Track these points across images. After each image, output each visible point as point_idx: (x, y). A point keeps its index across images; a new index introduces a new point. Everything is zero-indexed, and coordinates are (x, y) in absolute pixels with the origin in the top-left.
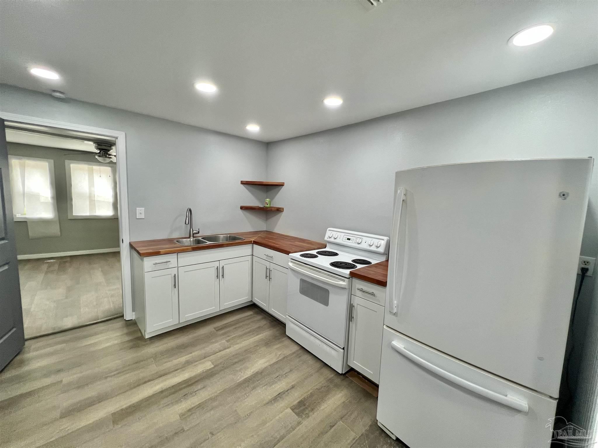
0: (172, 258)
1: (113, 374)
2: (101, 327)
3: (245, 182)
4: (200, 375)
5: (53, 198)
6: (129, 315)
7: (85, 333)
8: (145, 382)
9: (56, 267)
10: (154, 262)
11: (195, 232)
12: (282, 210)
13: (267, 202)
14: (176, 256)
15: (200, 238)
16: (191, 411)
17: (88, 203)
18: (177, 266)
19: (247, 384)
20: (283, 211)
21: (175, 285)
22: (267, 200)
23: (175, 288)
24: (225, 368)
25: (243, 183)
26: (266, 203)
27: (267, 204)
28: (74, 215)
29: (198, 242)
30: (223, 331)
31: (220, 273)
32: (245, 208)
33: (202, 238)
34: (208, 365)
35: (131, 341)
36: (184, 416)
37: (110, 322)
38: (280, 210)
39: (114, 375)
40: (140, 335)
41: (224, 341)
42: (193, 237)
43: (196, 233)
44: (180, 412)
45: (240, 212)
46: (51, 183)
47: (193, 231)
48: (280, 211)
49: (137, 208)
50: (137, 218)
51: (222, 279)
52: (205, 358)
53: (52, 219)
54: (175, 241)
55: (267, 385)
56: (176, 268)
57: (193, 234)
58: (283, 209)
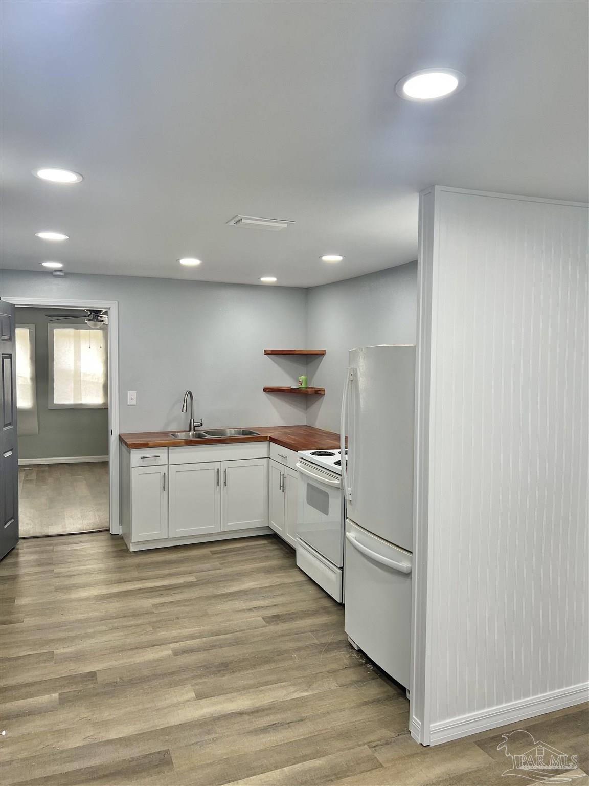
0: (162, 453)
2: (86, 537)
3: (270, 352)
4: (180, 584)
5: (32, 379)
6: (116, 529)
7: (71, 541)
8: (125, 582)
9: (34, 476)
10: (143, 456)
11: (197, 424)
12: (322, 393)
13: (301, 380)
14: (167, 450)
15: (202, 433)
16: (163, 604)
17: (72, 385)
18: (167, 463)
19: (226, 596)
20: (324, 394)
21: (164, 487)
22: (302, 377)
23: (164, 490)
24: (209, 583)
25: (267, 353)
26: (300, 382)
27: (301, 384)
28: (55, 403)
29: (200, 436)
30: (220, 555)
31: (222, 479)
32: (269, 390)
33: (204, 433)
34: (192, 579)
35: (115, 551)
36: (156, 606)
37: (95, 534)
38: (319, 392)
40: (125, 548)
41: (217, 563)
42: (194, 430)
43: (198, 426)
44: (153, 603)
45: (264, 395)
46: (31, 358)
47: (194, 422)
48: (320, 394)
49: (129, 392)
50: (128, 404)
51: (224, 488)
52: (190, 573)
53: (30, 409)
54: (170, 435)
55: (247, 600)
56: (167, 466)
57: (195, 427)
58: (324, 391)
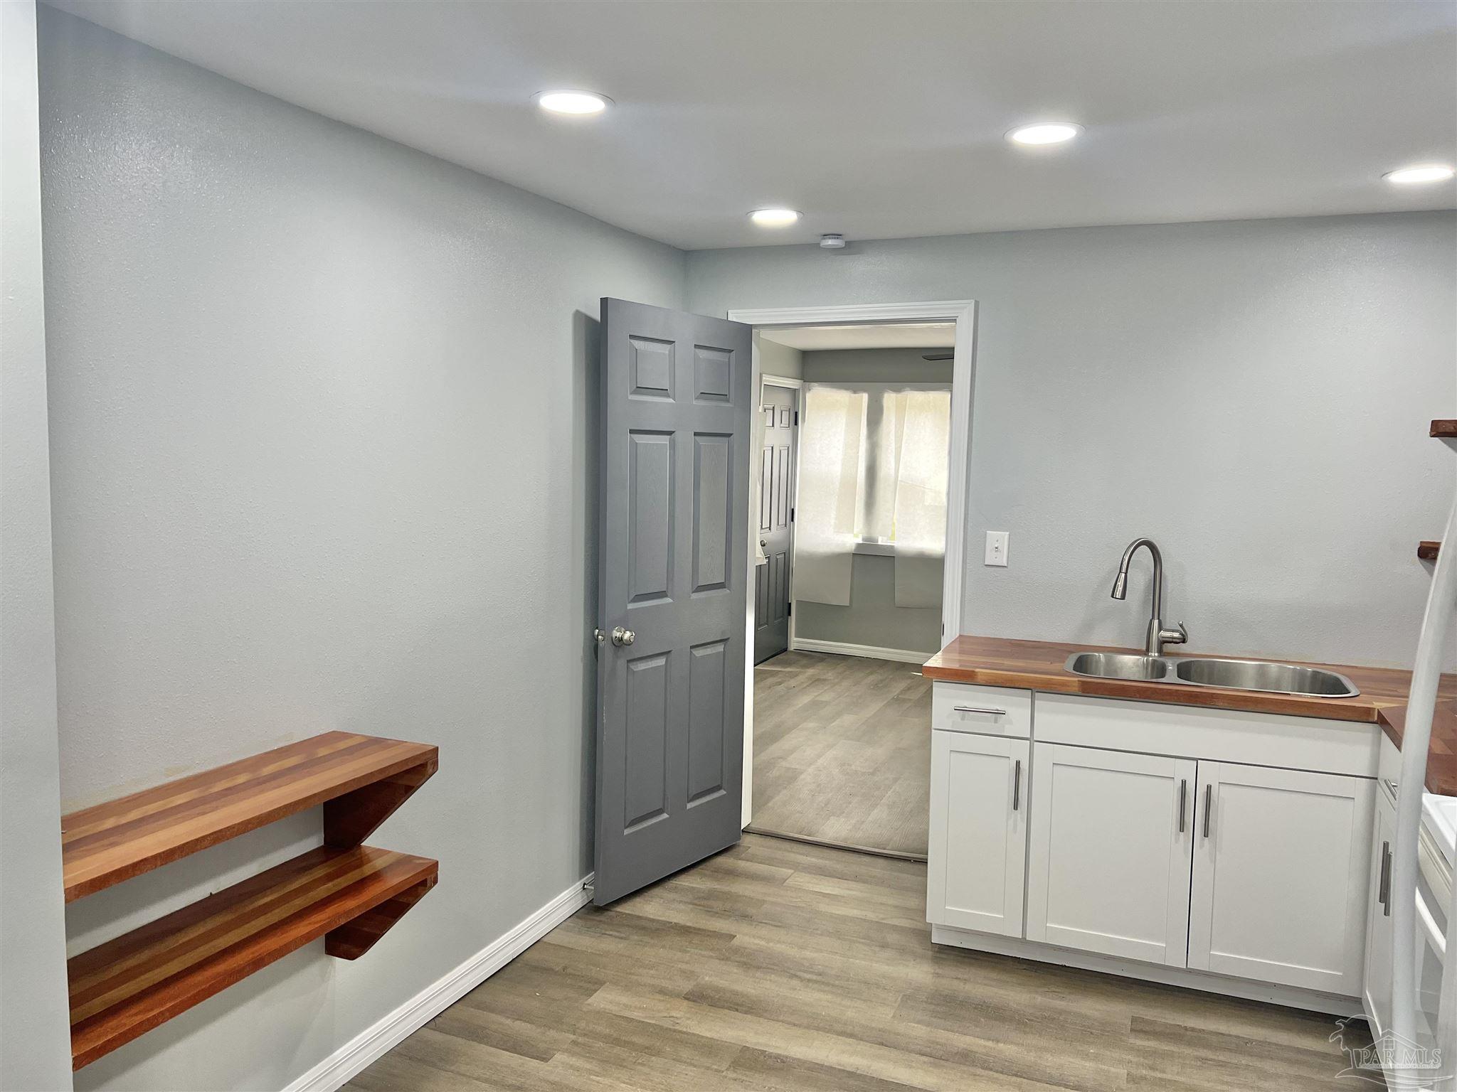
0: (1015, 706)
1: (809, 976)
2: (878, 867)
3: (1450, 428)
7: (839, 868)
10: (962, 703)
11: (1172, 634)
14: (1029, 701)
18: (1028, 736)
21: (1016, 800)
23: (1016, 808)
25: (1441, 431)
30: (1152, 1044)
31: (1195, 814)
37: (902, 864)
39: (809, 980)
41: (1123, 1072)
42: (1161, 652)
43: (1174, 641)
47: (1160, 629)
49: (988, 532)
50: (987, 562)
52: (1016, 1075)
56: (1026, 743)
57: (1161, 642)
